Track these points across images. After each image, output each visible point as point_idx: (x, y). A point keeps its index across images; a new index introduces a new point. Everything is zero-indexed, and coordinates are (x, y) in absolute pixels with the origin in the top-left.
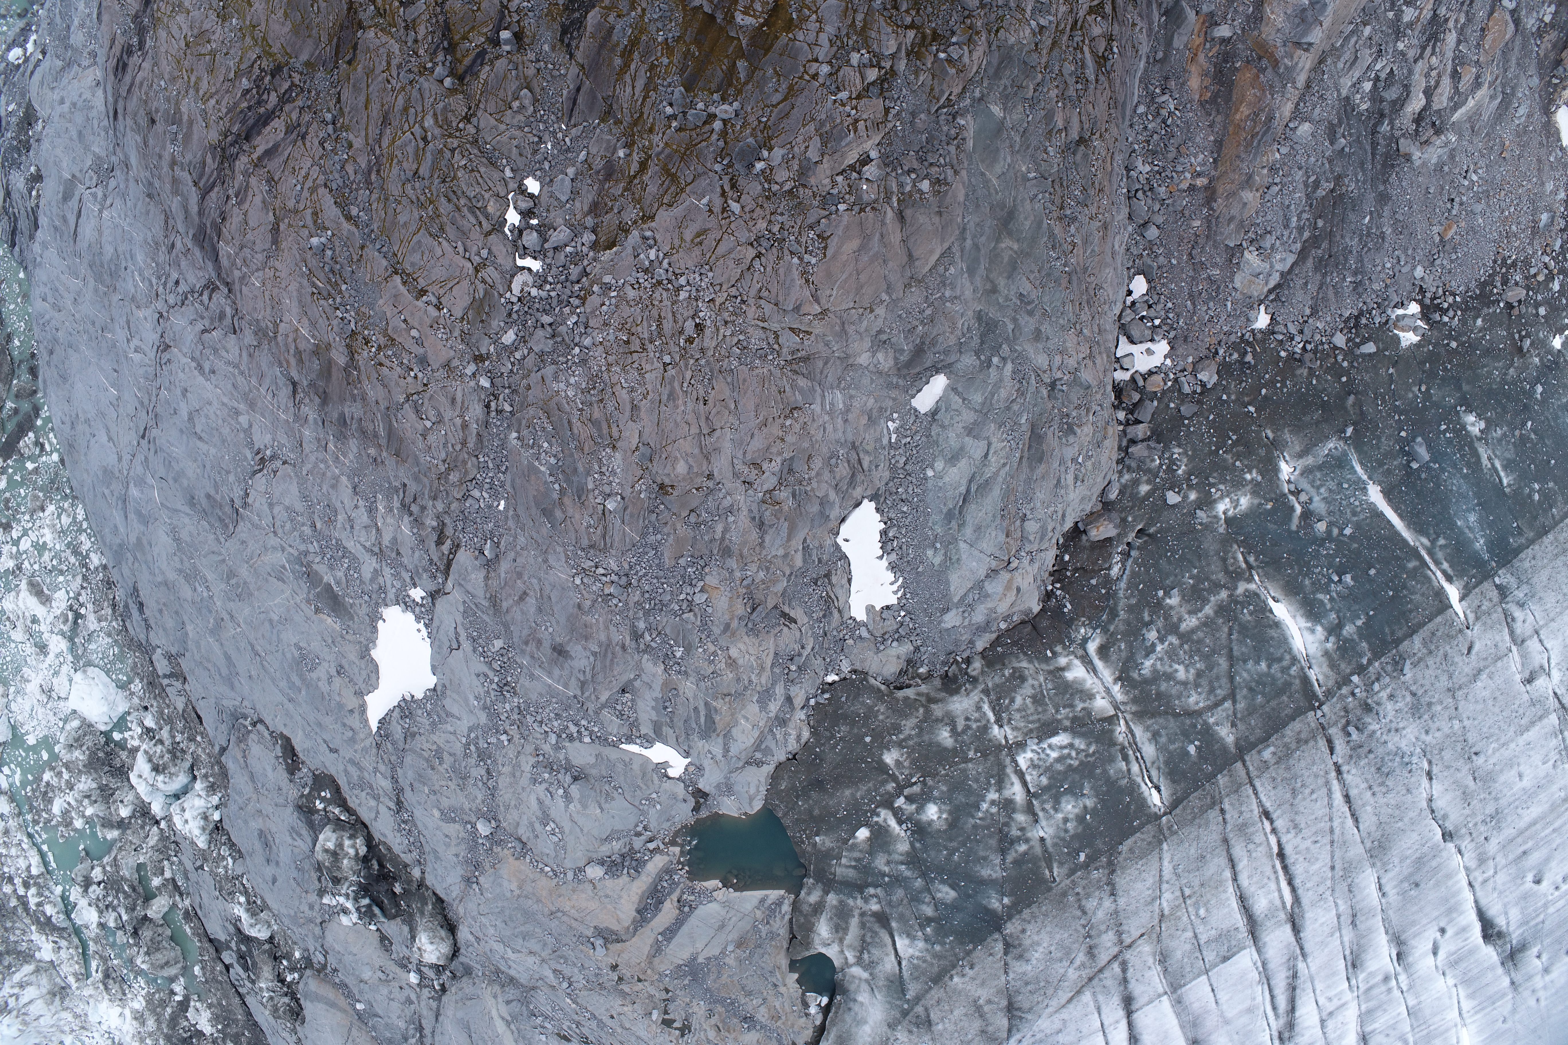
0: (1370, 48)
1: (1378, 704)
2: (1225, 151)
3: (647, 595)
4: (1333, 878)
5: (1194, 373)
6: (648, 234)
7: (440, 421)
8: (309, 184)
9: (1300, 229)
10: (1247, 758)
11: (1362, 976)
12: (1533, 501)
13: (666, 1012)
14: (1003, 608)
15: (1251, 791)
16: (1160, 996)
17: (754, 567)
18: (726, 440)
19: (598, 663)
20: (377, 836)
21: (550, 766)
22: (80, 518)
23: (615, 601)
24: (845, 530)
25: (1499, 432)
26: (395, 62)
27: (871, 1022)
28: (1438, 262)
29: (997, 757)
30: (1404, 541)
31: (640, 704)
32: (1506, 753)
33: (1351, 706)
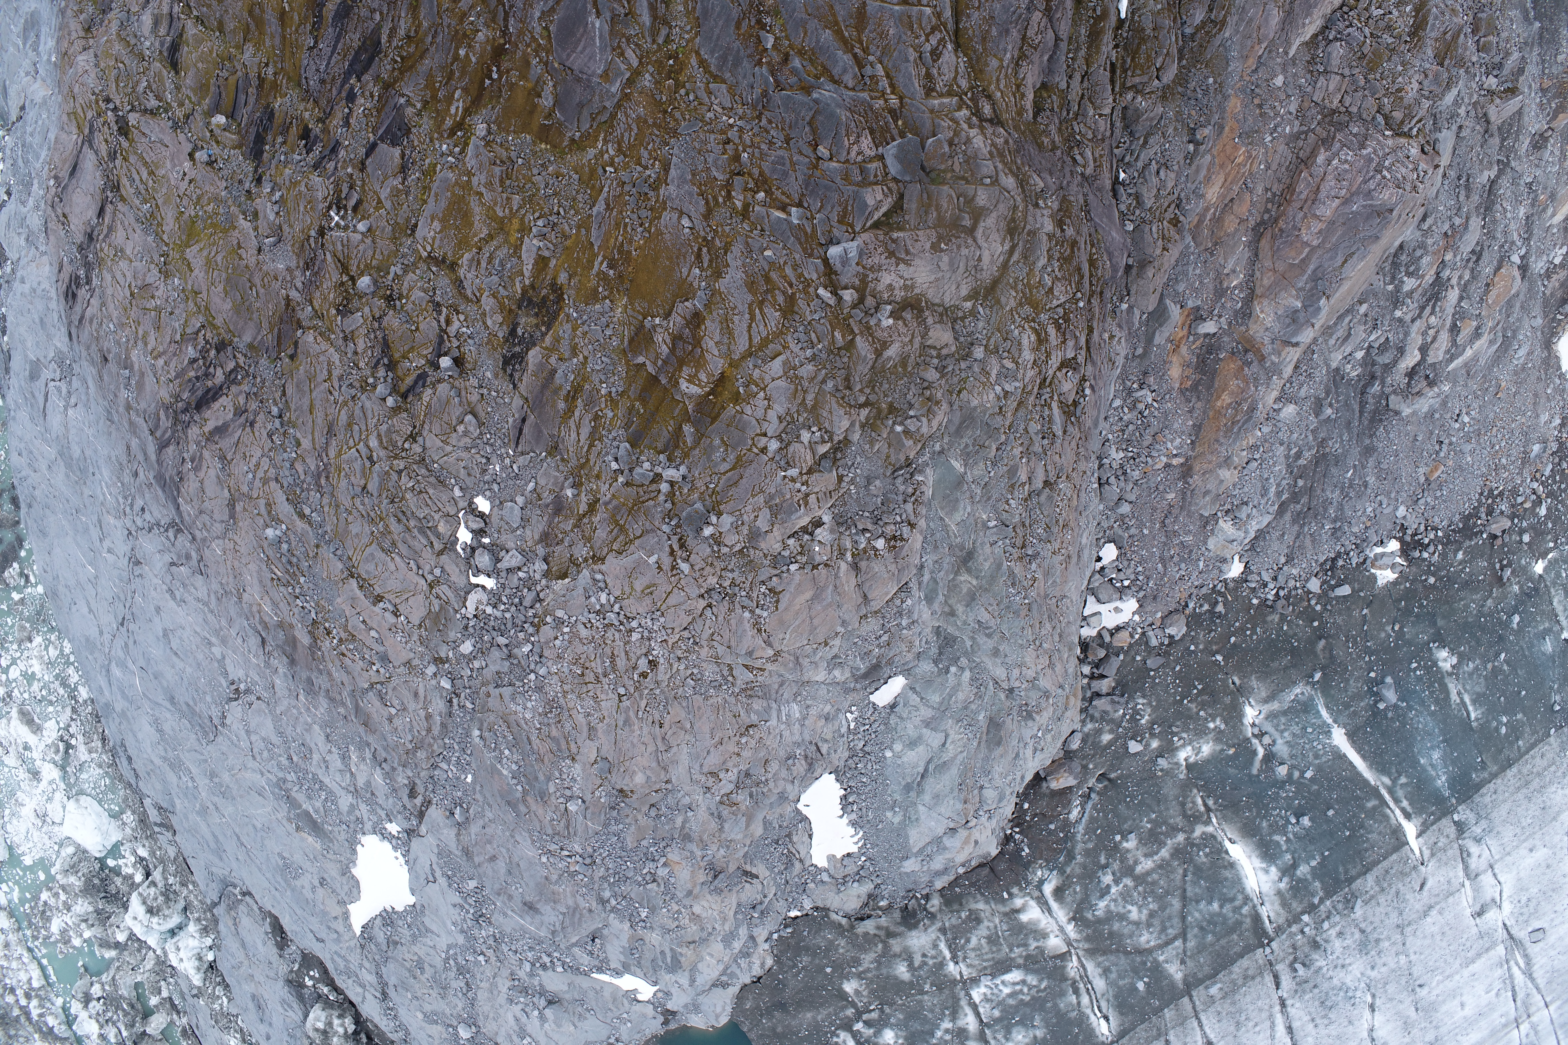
0: (1365, 323)
1: (1326, 941)
2: (1203, 433)
3: (611, 871)
5: (1162, 627)
6: (599, 577)
7: (404, 710)
8: (260, 474)
9: (1279, 494)
10: (1194, 993)
12: (1499, 734)
14: (961, 858)
15: (1196, 1024)
17: (714, 848)
18: (682, 756)
19: (567, 920)
20: (364, 1015)
21: (525, 991)
23: (581, 877)
24: (805, 798)
25: (1471, 665)
26: (336, 373)
28: (1422, 501)
29: (952, 990)
30: (1366, 782)
31: (609, 948)
32: (1450, 985)
33: (1299, 943)
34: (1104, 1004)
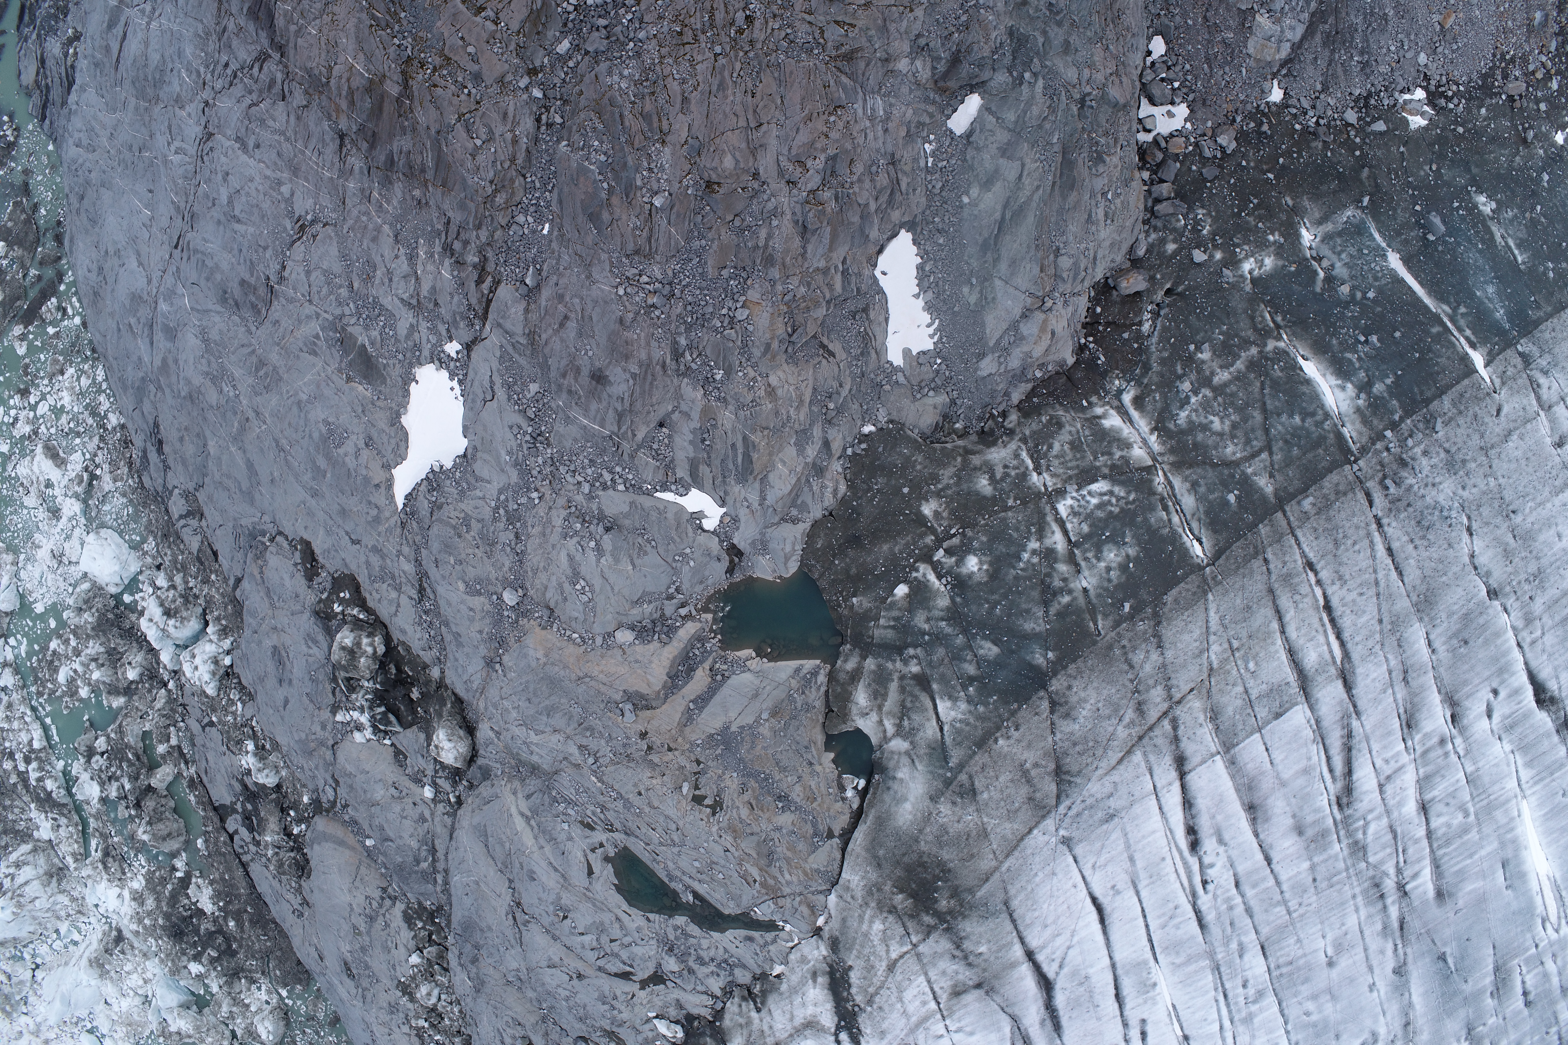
1: (1413, 459)
3: (689, 308)
4: (1381, 631)
5: (1214, 137)
7: (490, 139)
10: (1287, 508)
11: (1418, 738)
12: (1548, 278)
13: (697, 788)
14: (1038, 351)
15: (1293, 541)
16: (1213, 755)
17: (795, 281)
18: (772, 136)
19: (637, 388)
20: (396, 635)
21: (582, 518)
22: (100, 379)
23: (657, 313)
24: (883, 261)
25: (1510, 213)
27: (912, 798)
28: (1439, 50)
29: (1037, 504)
30: (1426, 307)
31: (678, 439)
32: (1544, 512)
33: (1386, 460)
34: (1195, 525)
